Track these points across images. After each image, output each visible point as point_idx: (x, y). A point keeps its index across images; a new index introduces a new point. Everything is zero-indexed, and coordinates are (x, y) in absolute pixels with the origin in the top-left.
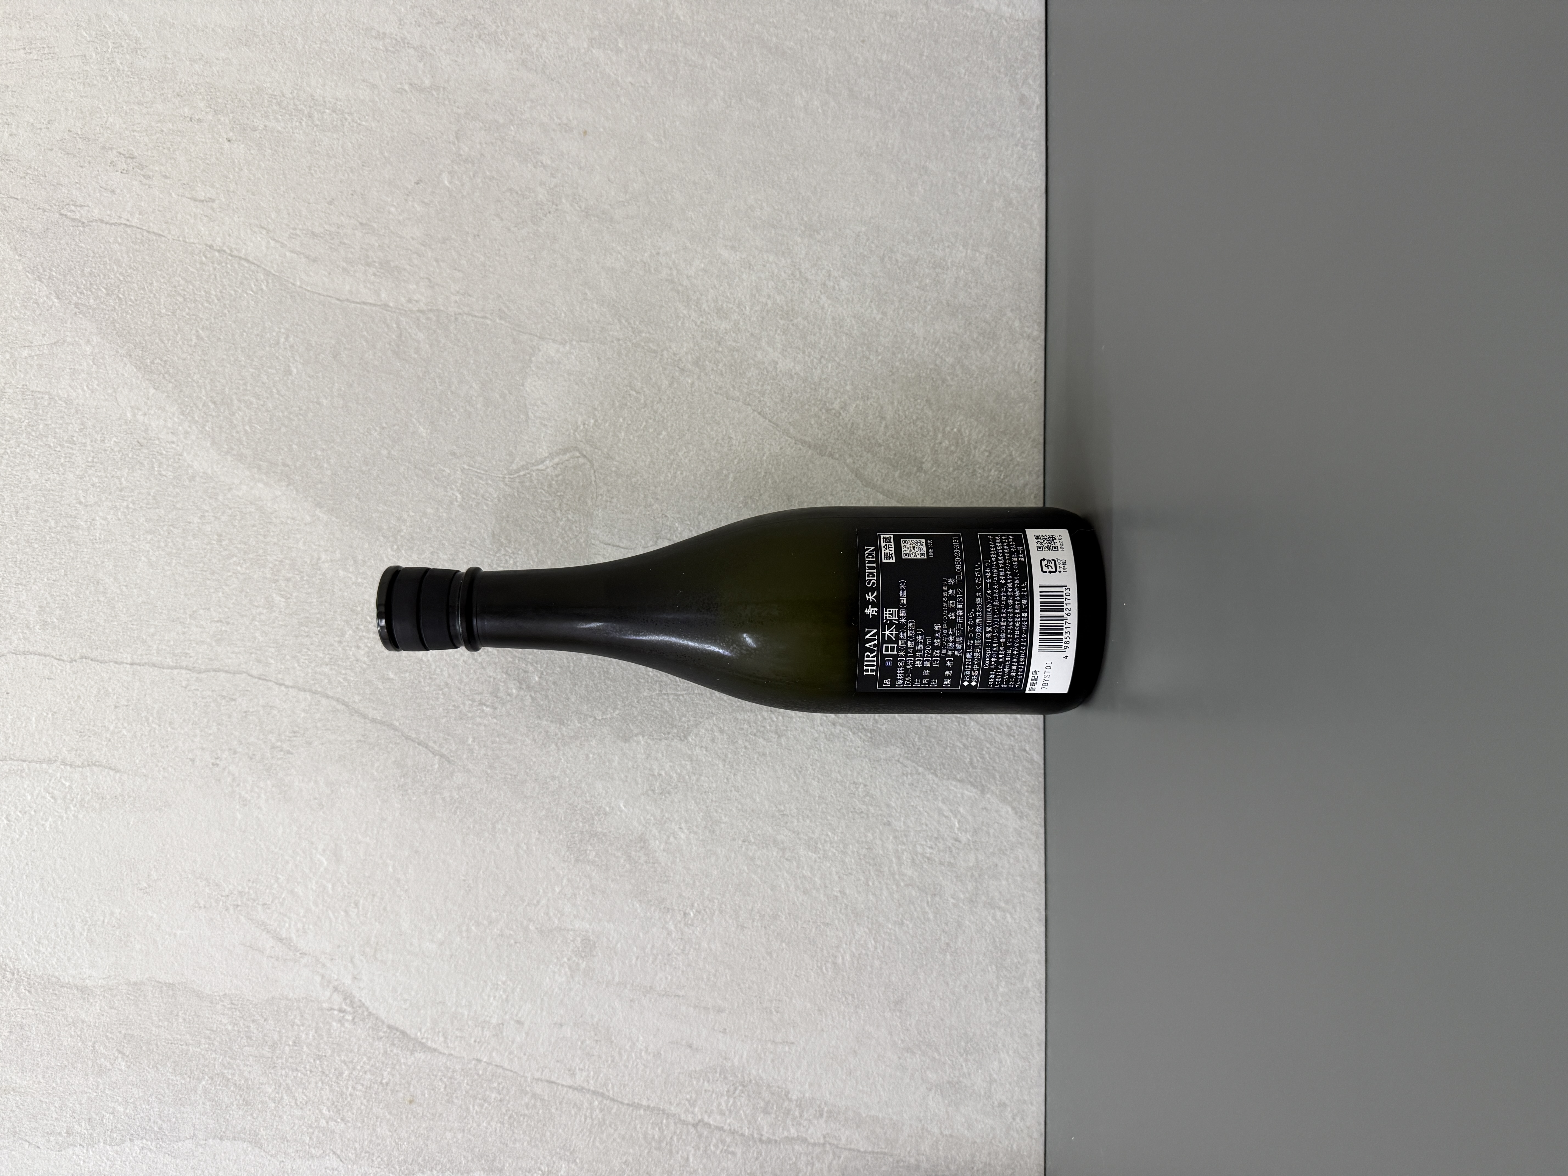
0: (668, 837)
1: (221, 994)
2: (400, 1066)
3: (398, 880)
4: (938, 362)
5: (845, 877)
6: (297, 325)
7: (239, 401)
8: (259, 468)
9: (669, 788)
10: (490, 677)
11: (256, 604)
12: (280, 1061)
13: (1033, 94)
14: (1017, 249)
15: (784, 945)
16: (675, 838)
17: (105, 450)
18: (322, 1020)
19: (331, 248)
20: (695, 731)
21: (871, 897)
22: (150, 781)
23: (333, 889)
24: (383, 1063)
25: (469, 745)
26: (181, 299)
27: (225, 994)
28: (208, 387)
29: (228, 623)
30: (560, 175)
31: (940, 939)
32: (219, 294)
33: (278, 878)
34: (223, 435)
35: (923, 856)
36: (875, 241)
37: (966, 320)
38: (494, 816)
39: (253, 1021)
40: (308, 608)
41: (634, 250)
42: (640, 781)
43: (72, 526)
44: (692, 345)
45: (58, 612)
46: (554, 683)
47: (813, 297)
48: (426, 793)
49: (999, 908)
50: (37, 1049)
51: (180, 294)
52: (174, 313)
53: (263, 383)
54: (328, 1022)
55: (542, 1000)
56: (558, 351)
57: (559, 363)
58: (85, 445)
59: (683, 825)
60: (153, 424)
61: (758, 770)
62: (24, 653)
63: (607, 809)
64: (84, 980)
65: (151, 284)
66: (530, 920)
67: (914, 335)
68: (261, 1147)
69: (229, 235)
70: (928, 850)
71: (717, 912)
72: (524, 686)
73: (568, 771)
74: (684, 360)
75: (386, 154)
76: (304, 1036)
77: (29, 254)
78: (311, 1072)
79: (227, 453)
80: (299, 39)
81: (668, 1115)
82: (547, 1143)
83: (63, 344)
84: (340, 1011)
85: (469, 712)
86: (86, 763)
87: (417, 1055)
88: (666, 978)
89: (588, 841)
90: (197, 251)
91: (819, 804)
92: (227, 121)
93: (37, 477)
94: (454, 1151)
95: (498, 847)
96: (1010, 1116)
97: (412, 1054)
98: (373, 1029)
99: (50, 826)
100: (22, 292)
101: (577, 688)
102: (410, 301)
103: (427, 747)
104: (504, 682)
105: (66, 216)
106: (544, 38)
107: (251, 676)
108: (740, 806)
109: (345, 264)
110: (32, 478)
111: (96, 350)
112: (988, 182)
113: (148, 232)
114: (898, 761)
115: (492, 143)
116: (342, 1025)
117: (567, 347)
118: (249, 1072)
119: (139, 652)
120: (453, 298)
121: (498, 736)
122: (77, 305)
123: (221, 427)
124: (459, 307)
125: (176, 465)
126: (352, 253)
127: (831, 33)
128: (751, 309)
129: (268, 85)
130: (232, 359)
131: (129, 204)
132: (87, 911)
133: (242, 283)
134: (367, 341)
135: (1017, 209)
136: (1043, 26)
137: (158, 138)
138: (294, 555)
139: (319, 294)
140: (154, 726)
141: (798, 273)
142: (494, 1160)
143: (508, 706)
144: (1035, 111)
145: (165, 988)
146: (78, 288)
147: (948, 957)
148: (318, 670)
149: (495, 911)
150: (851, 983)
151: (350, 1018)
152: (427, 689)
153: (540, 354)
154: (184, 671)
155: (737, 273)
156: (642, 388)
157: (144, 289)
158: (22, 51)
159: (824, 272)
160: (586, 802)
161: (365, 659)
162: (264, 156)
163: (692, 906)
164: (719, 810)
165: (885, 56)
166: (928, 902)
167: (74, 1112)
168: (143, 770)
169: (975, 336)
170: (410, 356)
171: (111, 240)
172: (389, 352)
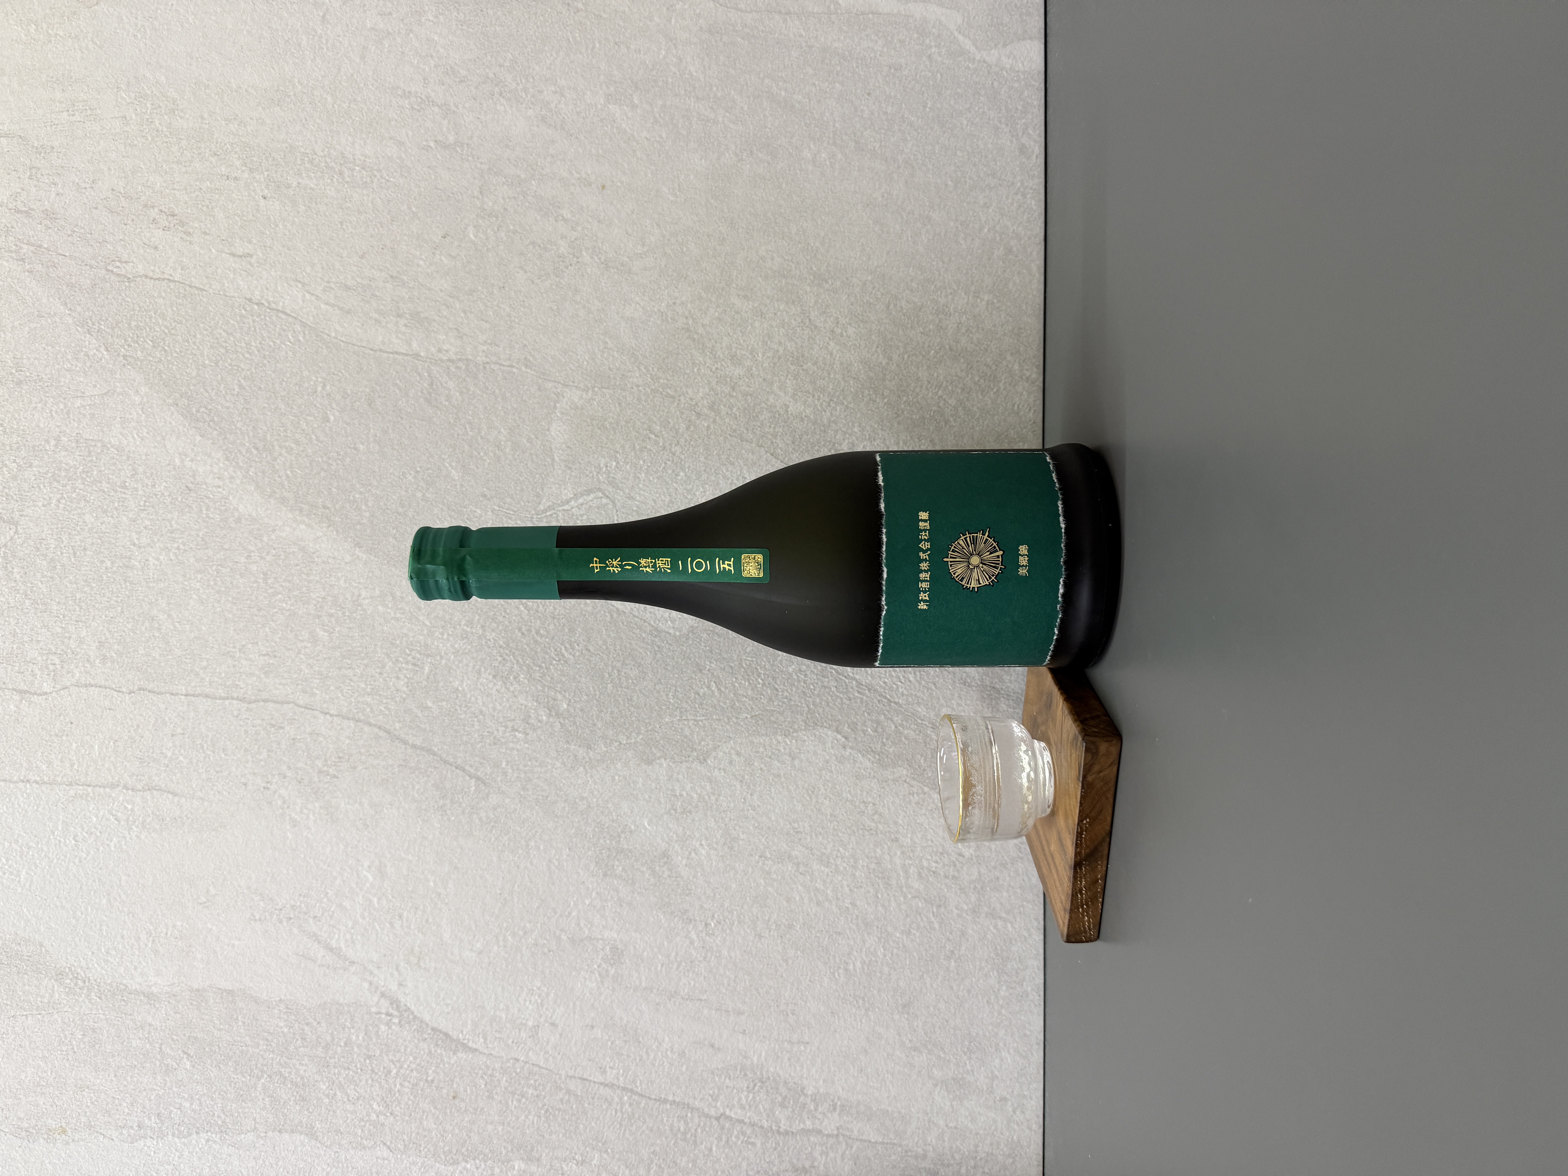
0: (690, 853)
1: (277, 999)
2: (444, 1065)
3: (439, 894)
4: (941, 404)
5: (856, 890)
6: (333, 374)
7: (280, 447)
8: (301, 511)
9: (690, 807)
11: (301, 638)
12: (332, 1060)
13: (1032, 144)
14: (1016, 295)
15: (799, 953)
16: (696, 854)
17: (156, 495)
18: (371, 1022)
19: (363, 300)
20: (714, 754)
21: (880, 908)
22: (206, 804)
23: (378, 903)
24: (428, 1062)
25: (503, 768)
26: (223, 351)
27: (281, 1000)
28: (251, 434)
29: (275, 657)
30: (580, 228)
31: (945, 947)
32: (259, 345)
33: (327, 893)
34: (266, 479)
35: (929, 870)
36: (881, 290)
37: (968, 364)
38: (527, 834)
39: (307, 1024)
40: (350, 642)
41: (652, 300)
42: (663, 801)
43: (127, 567)
44: (707, 391)
45: (116, 647)
46: (582, 710)
47: (822, 343)
48: (463, 812)
49: (1000, 918)
50: (108, 1051)
51: (222, 346)
52: (217, 364)
53: (303, 430)
54: (377, 1026)
55: (574, 1004)
56: (581, 397)
57: (582, 409)
58: (136, 489)
59: (703, 842)
60: (200, 469)
61: (773, 790)
62: (86, 686)
63: (633, 827)
64: (150, 987)
65: (195, 336)
66: (562, 930)
67: (918, 379)
68: (317, 1139)
69: (267, 289)
70: (934, 864)
71: (736, 923)
72: (553, 714)
73: (596, 793)
74: (700, 404)
75: (414, 209)
76: (354, 1037)
77: (79, 309)
78: (362, 1070)
79: (270, 496)
80: (329, 98)
81: (693, 1110)
82: (581, 1135)
83: (113, 394)
84: (388, 1014)
85: (503, 737)
86: (146, 788)
87: (460, 1055)
88: (690, 984)
89: (615, 857)
90: (237, 305)
91: (831, 822)
92: (262, 179)
93: (93, 520)
94: (495, 1141)
95: (531, 863)
96: (1010, 1109)
97: (454, 1053)
98: (418, 1031)
99: (115, 845)
100: (73, 345)
101: (602, 715)
102: (440, 350)
103: (464, 770)
104: (535, 710)
105: (112, 271)
106: (562, 95)
107: (298, 706)
108: (756, 825)
109: (377, 316)
110: (88, 521)
111: (145, 399)
112: (989, 230)
113: (190, 286)
114: (905, 781)
115: (514, 198)
116: (390, 1028)
117: (590, 393)
118: (305, 1071)
119: (193, 685)
120: (481, 347)
121: (530, 760)
122: (125, 357)
123: (264, 472)
124: (486, 357)
125: (223, 508)
126: (383, 305)
127: (838, 86)
128: (763, 356)
129: (301, 143)
130: (273, 407)
131: (172, 260)
132: (151, 924)
133: (280, 335)
134: (400, 389)
135: (1016, 256)
136: (1043, 77)
137: (197, 196)
138: (336, 592)
139: (354, 345)
140: (208, 752)
141: (807, 321)
142: (532, 1150)
143: (539, 732)
144: (1034, 160)
145: (224, 994)
146: (125, 340)
147: (953, 963)
148: (360, 699)
149: (529, 922)
150: (861, 987)
151: (396, 1021)
152: (462, 716)
153: (564, 400)
154: (235, 702)
155: (750, 321)
156: (661, 431)
157: (188, 341)
158: (65, 114)
159: (832, 319)
160: (613, 821)
161: (405, 689)
162: (298, 212)
163: (713, 916)
164: (737, 828)
165: (890, 108)
166: (933, 913)
167: (144, 1107)
168: (200, 794)
169: (977, 379)
170: (441, 403)
171: (156, 295)
172: (421, 400)
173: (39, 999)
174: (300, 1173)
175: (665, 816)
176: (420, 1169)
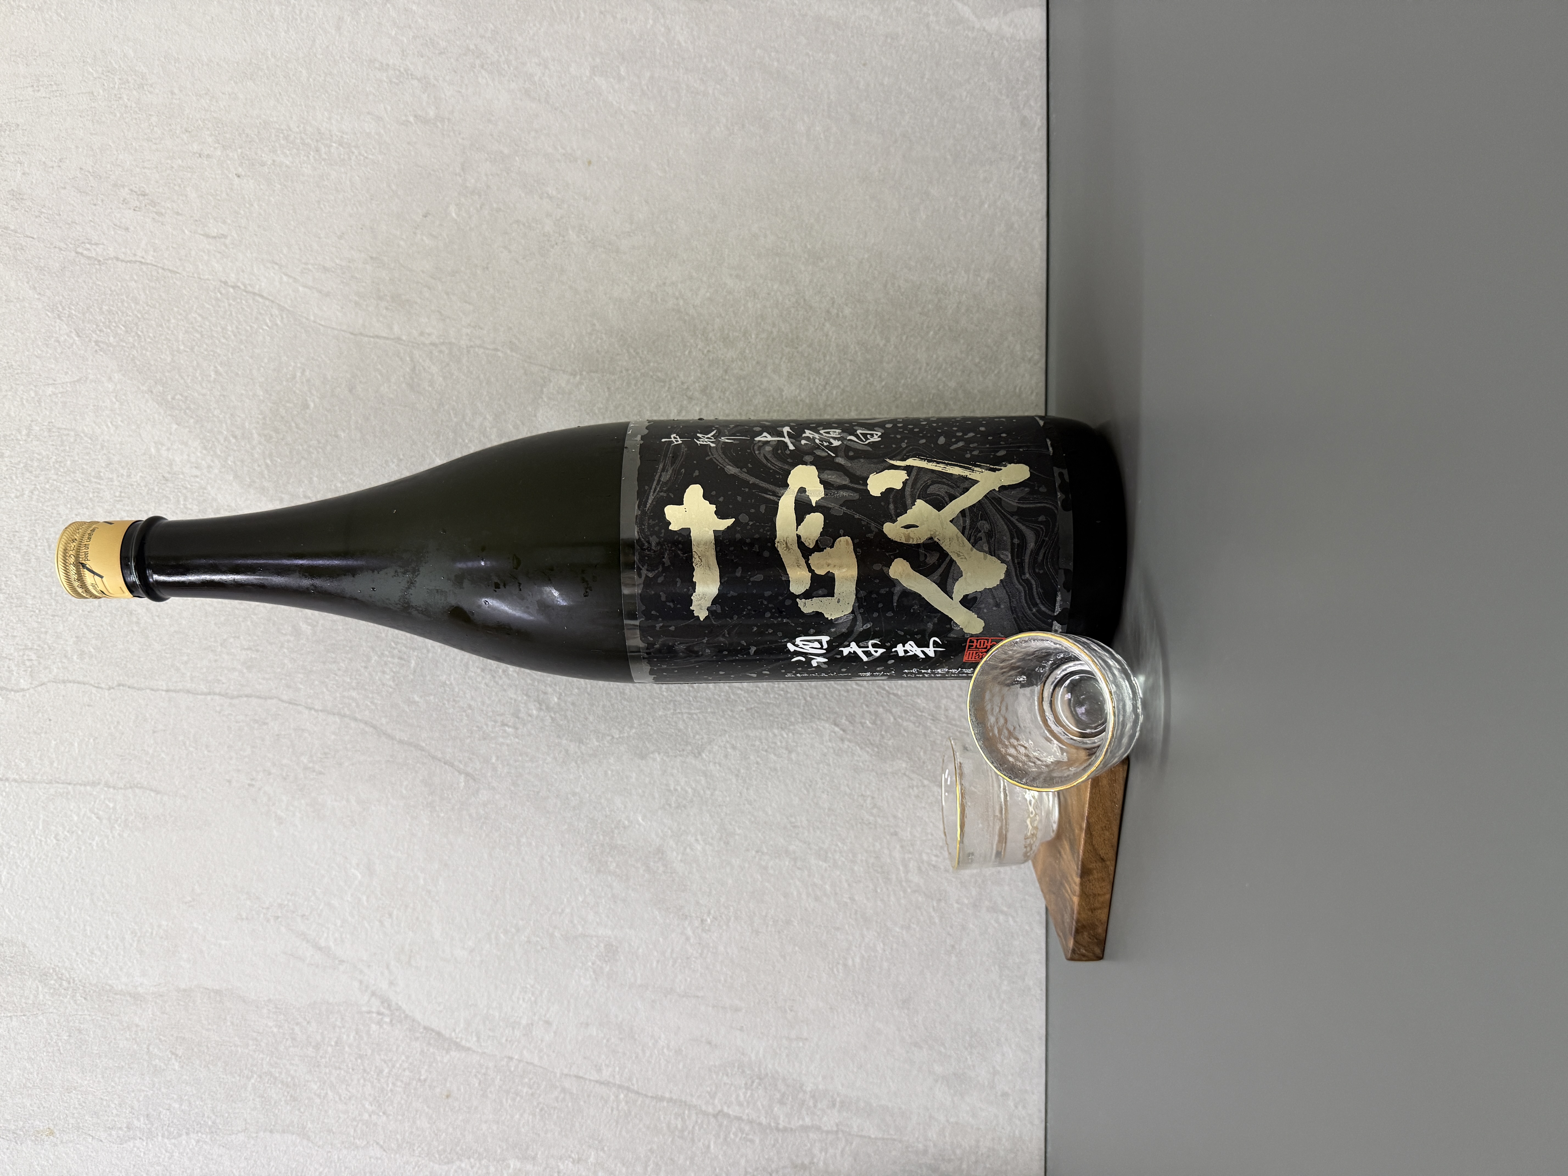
0: (685, 849)
1: (266, 999)
2: (437, 1064)
3: (429, 892)
4: (941, 387)
5: (854, 885)
6: (313, 359)
7: (259, 435)
9: (684, 802)
10: (511, 699)
11: (284, 632)
12: (323, 1060)
13: (1034, 115)
14: (1018, 274)
15: (797, 948)
16: (692, 849)
17: (132, 485)
18: (361, 1022)
19: (342, 282)
20: (709, 748)
21: (879, 903)
22: (189, 801)
23: (368, 901)
24: (420, 1061)
25: (493, 764)
26: (198, 336)
27: (269, 1000)
28: (229, 422)
29: (257, 651)
30: (565, 206)
31: (946, 941)
32: (235, 330)
33: (314, 892)
34: (245, 468)
35: (929, 864)
36: (878, 268)
37: (968, 345)
38: (519, 830)
39: (297, 1024)
40: (334, 635)
41: (641, 280)
42: (657, 796)
44: (699, 374)
45: (94, 641)
46: (573, 704)
47: (817, 324)
48: (453, 809)
49: (1002, 912)
50: (95, 1052)
51: (197, 331)
52: (192, 349)
53: (282, 417)
54: (367, 1024)
55: (569, 1002)
56: (568, 382)
57: (570, 393)
58: (111, 480)
59: (699, 837)
60: (177, 459)
61: (770, 784)
62: (64, 682)
63: (626, 823)
64: (136, 987)
65: (169, 321)
66: (555, 927)
67: (917, 361)
68: (309, 1139)
69: (243, 271)
70: (934, 858)
71: (733, 918)
72: (544, 707)
74: (691, 388)
75: (394, 187)
76: (345, 1037)
77: (48, 293)
78: (353, 1070)
79: (250, 486)
80: (304, 72)
81: (690, 1107)
82: (577, 1133)
83: (86, 381)
84: (379, 1013)
85: (492, 732)
86: (128, 785)
87: (453, 1053)
88: (686, 980)
89: (609, 853)
90: (212, 288)
91: (829, 816)
92: (236, 157)
93: (67, 512)
94: (490, 1140)
95: (523, 860)
96: (1012, 1104)
97: (447, 1052)
98: (410, 1030)
99: (97, 844)
100: (43, 330)
101: (594, 708)
102: (422, 334)
103: (452, 765)
104: (525, 703)
105: (82, 254)
106: (546, 67)
107: (283, 701)
108: (753, 819)
109: (357, 298)
111: (119, 387)
112: (989, 206)
113: (163, 269)
114: (905, 774)
115: (498, 175)
116: (381, 1026)
117: (578, 377)
118: (296, 1071)
119: (173, 680)
120: (464, 330)
121: (521, 755)
122: (97, 342)
123: (242, 461)
124: (470, 340)
126: (363, 287)
127: (832, 56)
128: (757, 338)
129: (275, 119)
130: (251, 393)
131: (143, 242)
132: (136, 923)
133: (257, 319)
134: (382, 375)
135: (1018, 233)
136: (1045, 46)
137: (169, 175)
139: (333, 328)
140: (191, 749)
141: (802, 300)
142: (527, 1148)
143: (529, 726)
144: (1036, 133)
145: (212, 994)
146: (97, 326)
147: (954, 958)
148: (346, 694)
149: (522, 919)
150: (861, 983)
151: (387, 1020)
152: (451, 711)
153: (552, 385)
154: (217, 697)
155: (743, 302)
158: (30, 89)
159: (828, 298)
160: (606, 817)
161: (391, 683)
162: (274, 191)
163: (709, 913)
164: (733, 823)
165: (886, 79)
166: (933, 907)
167: (132, 1108)
168: (183, 791)
169: (977, 360)
170: (424, 389)
171: (127, 277)
172: (404, 385)
173: (23, 1000)
174: (292, 1172)
175: (660, 812)
176: (414, 1168)
